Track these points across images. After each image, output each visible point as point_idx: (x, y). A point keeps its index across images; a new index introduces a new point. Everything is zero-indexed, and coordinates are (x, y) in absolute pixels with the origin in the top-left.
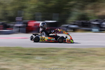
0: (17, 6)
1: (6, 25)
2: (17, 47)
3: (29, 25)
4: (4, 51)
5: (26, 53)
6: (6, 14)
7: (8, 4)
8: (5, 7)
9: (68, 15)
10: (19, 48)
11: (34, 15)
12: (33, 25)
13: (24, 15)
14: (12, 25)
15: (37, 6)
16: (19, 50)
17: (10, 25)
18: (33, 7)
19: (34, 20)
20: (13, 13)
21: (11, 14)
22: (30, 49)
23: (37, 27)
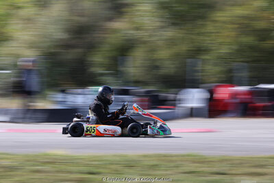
0: (184, 48)
1: (157, 96)
2: (188, 155)
3: (216, 96)
4: (156, 165)
5: (215, 170)
6: (157, 67)
7: (160, 43)
8: (153, 50)
11: (230, 71)
12: (227, 96)
13: (203, 71)
14: (171, 96)
15: (235, 47)
16: (194, 162)
17: (167, 97)
18: (224, 50)
19: (230, 81)
21: (169, 68)
22: (222, 160)
23: (237, 101)
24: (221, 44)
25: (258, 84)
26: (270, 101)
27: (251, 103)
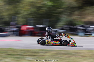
0: (12, 12)
1: (1, 28)
3: (22, 29)
5: (18, 54)
6: (2, 19)
8: (1, 13)
9: (57, 20)
10: (12, 49)
11: (27, 21)
12: (26, 29)
13: (18, 20)
14: (6, 29)
15: (29, 12)
16: (12, 51)
18: (26, 13)
19: (27, 24)
20: (8, 18)
21: (7, 19)
23: (29, 31)
24: (24, 11)
25: (36, 25)
26: (40, 31)
27: (33, 31)
